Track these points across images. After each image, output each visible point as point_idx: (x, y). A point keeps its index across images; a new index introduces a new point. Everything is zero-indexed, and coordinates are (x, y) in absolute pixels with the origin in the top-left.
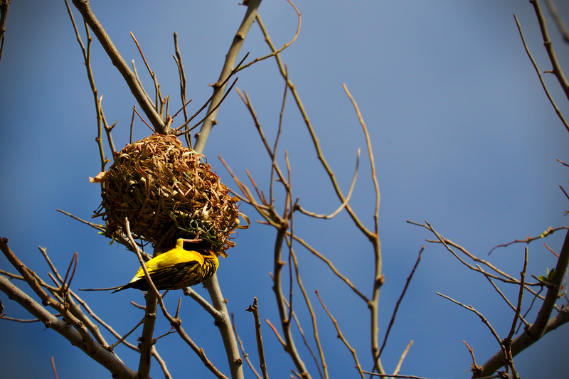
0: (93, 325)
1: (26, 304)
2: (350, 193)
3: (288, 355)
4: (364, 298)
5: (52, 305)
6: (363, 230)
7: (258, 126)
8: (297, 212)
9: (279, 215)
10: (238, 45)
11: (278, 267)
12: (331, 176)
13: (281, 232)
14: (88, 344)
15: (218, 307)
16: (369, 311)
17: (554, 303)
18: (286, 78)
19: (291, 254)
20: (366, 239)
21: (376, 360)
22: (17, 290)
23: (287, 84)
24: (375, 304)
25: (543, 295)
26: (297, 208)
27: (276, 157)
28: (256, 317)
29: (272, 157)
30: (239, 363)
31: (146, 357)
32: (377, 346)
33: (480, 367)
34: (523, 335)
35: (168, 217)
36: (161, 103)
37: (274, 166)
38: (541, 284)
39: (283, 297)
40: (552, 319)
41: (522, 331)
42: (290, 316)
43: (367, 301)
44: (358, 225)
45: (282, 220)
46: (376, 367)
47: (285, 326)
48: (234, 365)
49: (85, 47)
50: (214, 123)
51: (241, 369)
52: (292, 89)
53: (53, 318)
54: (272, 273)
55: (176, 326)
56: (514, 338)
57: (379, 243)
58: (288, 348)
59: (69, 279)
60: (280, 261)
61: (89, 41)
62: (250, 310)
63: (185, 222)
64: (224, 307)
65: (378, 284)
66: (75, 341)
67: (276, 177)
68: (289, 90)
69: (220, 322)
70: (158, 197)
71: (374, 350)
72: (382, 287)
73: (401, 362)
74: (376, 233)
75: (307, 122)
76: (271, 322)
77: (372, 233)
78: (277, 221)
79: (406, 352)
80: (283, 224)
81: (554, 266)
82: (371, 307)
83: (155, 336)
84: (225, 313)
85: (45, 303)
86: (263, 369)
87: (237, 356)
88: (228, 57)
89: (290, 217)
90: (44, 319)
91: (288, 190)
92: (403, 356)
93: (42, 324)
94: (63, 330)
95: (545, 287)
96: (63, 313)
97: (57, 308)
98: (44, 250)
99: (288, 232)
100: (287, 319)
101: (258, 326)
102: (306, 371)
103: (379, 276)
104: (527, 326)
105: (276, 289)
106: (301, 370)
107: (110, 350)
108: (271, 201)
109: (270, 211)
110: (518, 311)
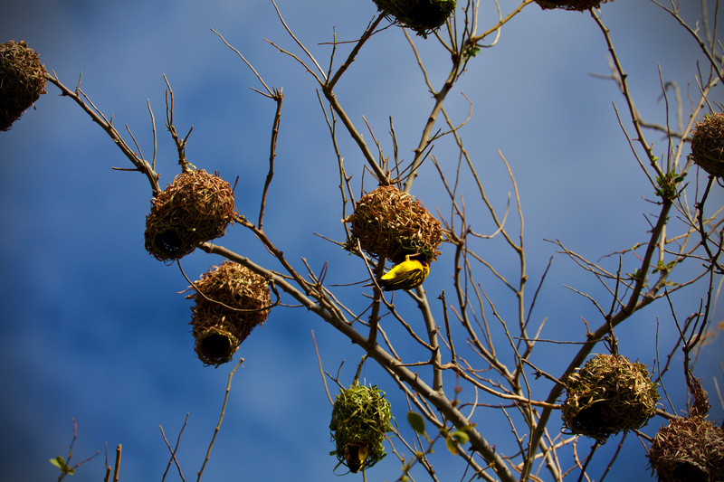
0: (338, 309)
1: (295, 295)
2: (504, 221)
3: (464, 328)
4: (514, 290)
5: (312, 295)
6: (513, 246)
7: (443, 178)
8: (469, 234)
9: (457, 236)
10: (431, 124)
11: (457, 270)
12: (491, 210)
13: (459, 247)
14: (335, 321)
15: (420, 296)
16: (517, 299)
17: (640, 291)
18: (461, 147)
19: (466, 261)
20: (515, 251)
21: (522, 330)
22: (289, 285)
23: (462, 151)
24: (522, 294)
25: (633, 286)
26: (469, 231)
27: (455, 198)
28: (444, 303)
29: (453, 198)
30: (434, 332)
31: (374, 330)
32: (523, 321)
33: (592, 334)
34: (620, 313)
35: (395, 241)
36: (382, 162)
37: (454, 204)
38: (632, 279)
39: (461, 290)
40: (639, 302)
41: (619, 310)
42: (466, 302)
43: (516, 292)
44: (509, 242)
45: (460, 240)
46: (523, 335)
47: (463, 309)
48: (431, 334)
49: (332, 126)
50: (416, 176)
51: (436, 336)
52: (465, 154)
53: (313, 304)
54: (453, 274)
55: (391, 309)
56: (614, 315)
57: (524, 254)
58: (465, 324)
59: (322, 279)
60: (459, 267)
61: (335, 122)
62: (440, 298)
63: (407, 243)
64: (424, 295)
65: (523, 280)
66: (327, 319)
67: (455, 211)
68: (463, 155)
69: (422, 306)
70: (388, 229)
71: (521, 324)
72: (526, 283)
73: (539, 332)
74: (522, 246)
75: (475, 175)
76: (453, 306)
77: (519, 247)
78: (456, 240)
79: (542, 325)
80: (460, 242)
81: (640, 267)
82: (519, 296)
83: (380, 315)
84: (424, 300)
85: (307, 294)
86: (449, 337)
87: (433, 328)
88: (424, 132)
89: (465, 237)
90: (306, 304)
91: (463, 219)
92: (541, 328)
93: (305, 308)
94: (319, 312)
95: (634, 281)
96: (319, 300)
97: (316, 297)
98: (305, 260)
99: (464, 247)
100: (463, 305)
101: (445, 309)
102: (477, 338)
103: (524, 276)
104: (623, 307)
105: (456, 285)
106: (473, 338)
107: (350, 324)
108: (452, 227)
109: (452, 234)
110: (616, 296)
